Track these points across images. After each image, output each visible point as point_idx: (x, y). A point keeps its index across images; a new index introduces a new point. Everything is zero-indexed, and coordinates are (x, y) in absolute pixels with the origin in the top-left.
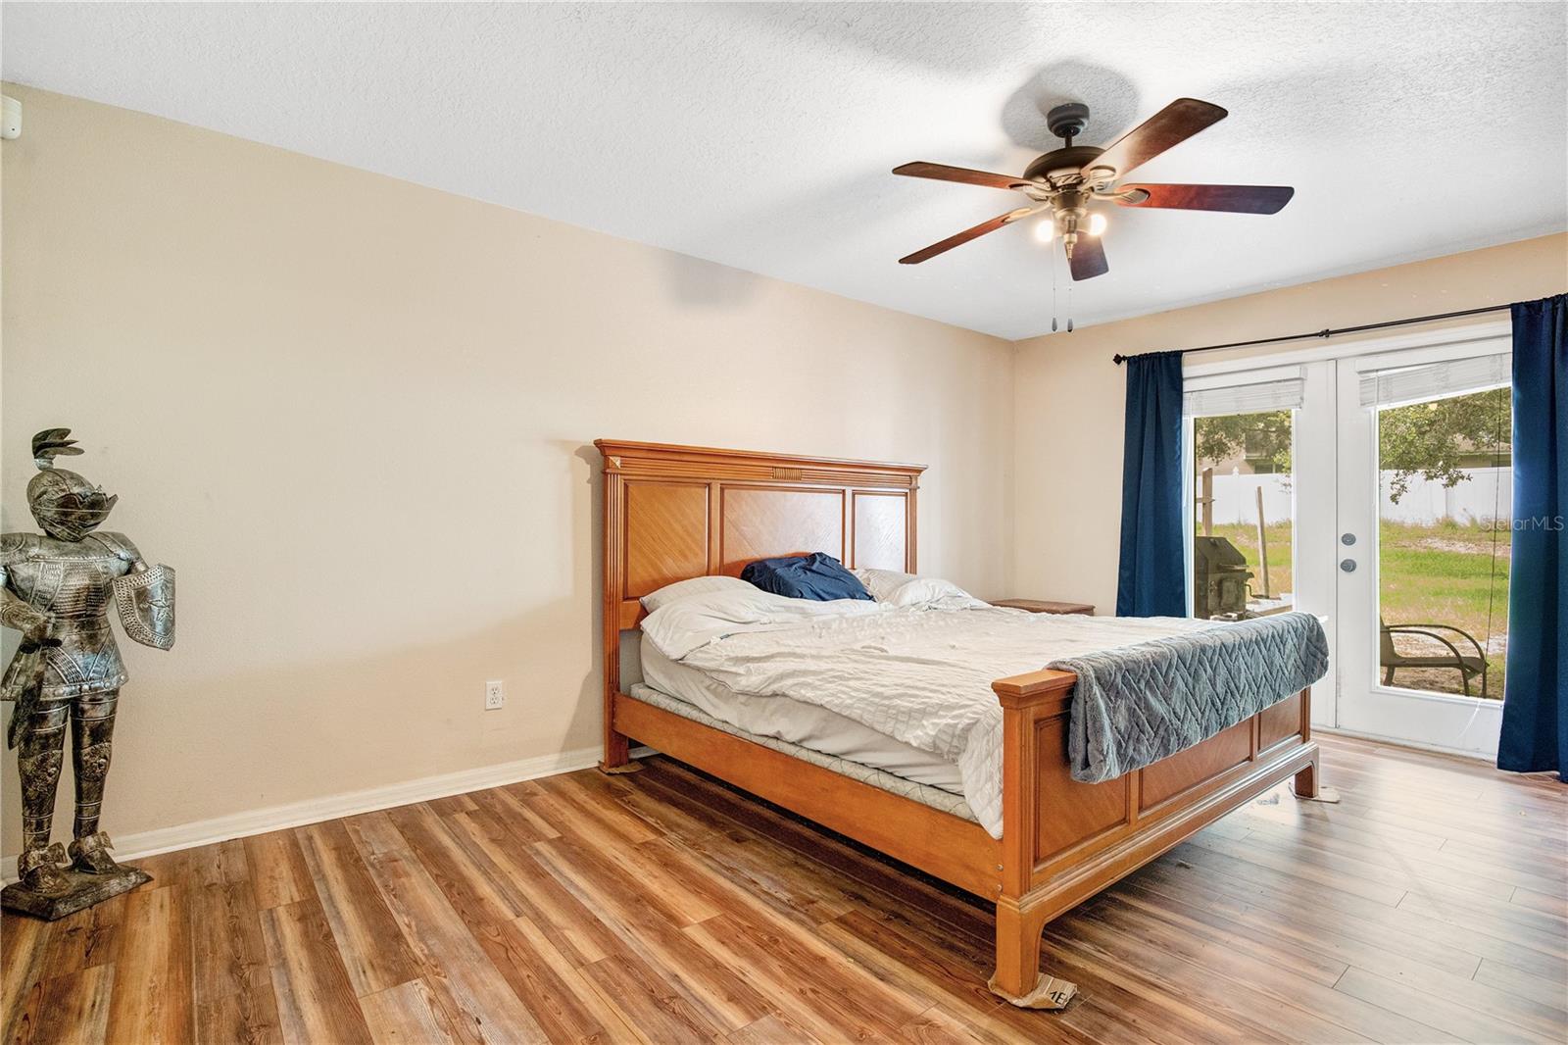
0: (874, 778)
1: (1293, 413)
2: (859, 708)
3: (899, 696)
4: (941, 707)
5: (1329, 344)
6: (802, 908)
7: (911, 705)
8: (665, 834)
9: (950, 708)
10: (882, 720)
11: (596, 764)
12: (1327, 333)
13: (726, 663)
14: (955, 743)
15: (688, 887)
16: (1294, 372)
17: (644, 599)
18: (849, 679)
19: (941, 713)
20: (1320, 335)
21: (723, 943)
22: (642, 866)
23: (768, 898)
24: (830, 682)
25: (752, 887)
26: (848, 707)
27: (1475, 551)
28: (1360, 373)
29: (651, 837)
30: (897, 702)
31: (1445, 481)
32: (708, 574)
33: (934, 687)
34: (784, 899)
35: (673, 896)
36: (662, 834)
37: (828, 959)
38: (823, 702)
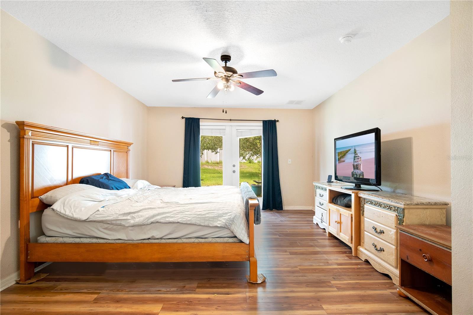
0: (197, 240)
1: (223, 136)
2: (194, 220)
3: (208, 213)
4: (223, 214)
5: (231, 122)
6: (182, 290)
7: (213, 215)
8: (100, 292)
9: (226, 213)
10: (203, 222)
11: (14, 282)
12: (231, 120)
13: (119, 216)
14: (231, 222)
15: (139, 303)
16: (224, 127)
17: (41, 197)
18: (184, 212)
19: (224, 215)
20: (229, 120)
21: (177, 311)
22: (109, 307)
23: (172, 292)
24: (177, 214)
25: (160, 292)
26: (189, 220)
27: (212, 168)
28: (237, 130)
29: (95, 296)
30: (207, 215)
31: (215, 153)
32: (67, 185)
33: (217, 209)
34: (175, 290)
35: (138, 309)
36: (99, 293)
37: (210, 298)
38: (179, 221)
